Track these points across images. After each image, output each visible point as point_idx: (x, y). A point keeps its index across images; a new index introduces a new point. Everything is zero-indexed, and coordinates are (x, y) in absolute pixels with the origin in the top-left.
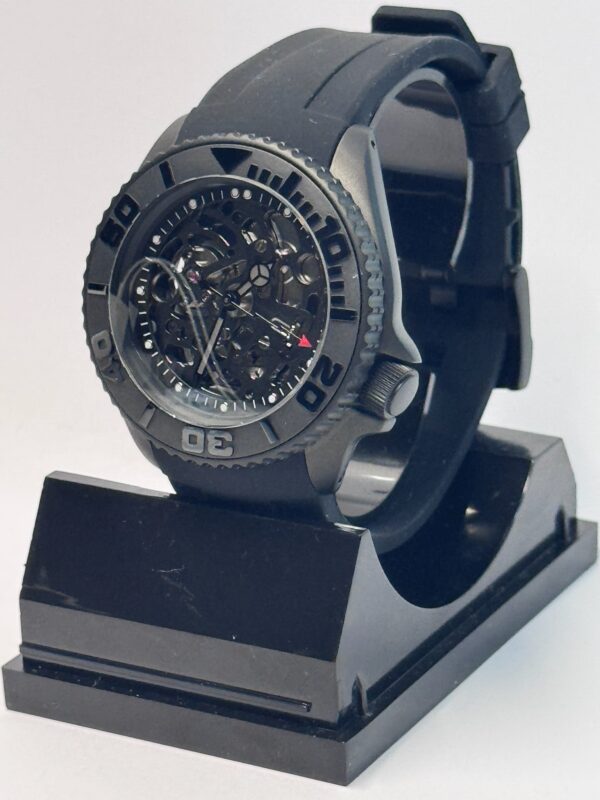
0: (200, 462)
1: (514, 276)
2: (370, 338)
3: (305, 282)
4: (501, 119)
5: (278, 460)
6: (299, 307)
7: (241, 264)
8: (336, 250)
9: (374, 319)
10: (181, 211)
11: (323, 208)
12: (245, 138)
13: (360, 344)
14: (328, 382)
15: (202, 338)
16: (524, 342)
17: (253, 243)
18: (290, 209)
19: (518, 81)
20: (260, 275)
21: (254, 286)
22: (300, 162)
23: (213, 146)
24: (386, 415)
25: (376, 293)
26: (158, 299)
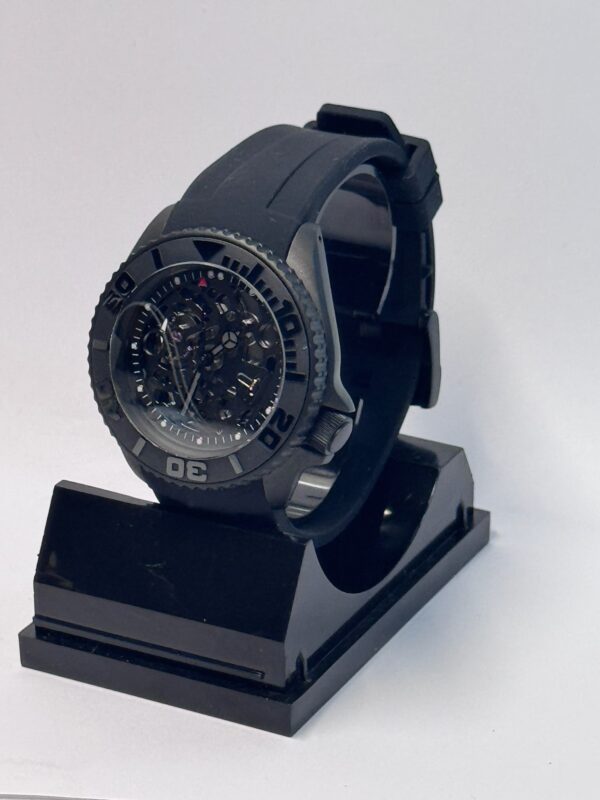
0: (181, 485)
1: (427, 319)
2: (316, 395)
3: (266, 347)
4: (420, 198)
5: (243, 486)
6: (260, 365)
7: (214, 329)
8: (290, 326)
9: (319, 381)
10: (168, 286)
11: (281, 294)
12: (220, 233)
13: (307, 400)
14: (283, 428)
15: (183, 389)
16: (434, 369)
17: (225, 313)
18: (254, 291)
19: (434, 166)
20: (229, 340)
21: (224, 348)
22: (264, 255)
23: (195, 239)
24: (327, 452)
25: (321, 360)
26: (148, 352)
